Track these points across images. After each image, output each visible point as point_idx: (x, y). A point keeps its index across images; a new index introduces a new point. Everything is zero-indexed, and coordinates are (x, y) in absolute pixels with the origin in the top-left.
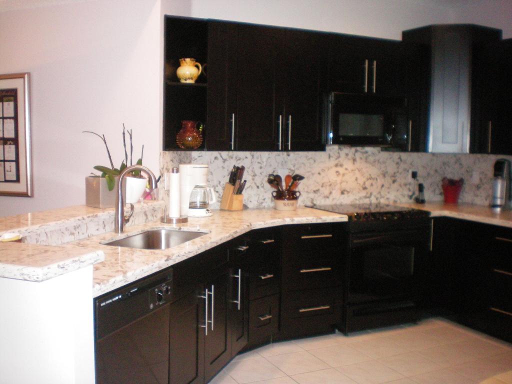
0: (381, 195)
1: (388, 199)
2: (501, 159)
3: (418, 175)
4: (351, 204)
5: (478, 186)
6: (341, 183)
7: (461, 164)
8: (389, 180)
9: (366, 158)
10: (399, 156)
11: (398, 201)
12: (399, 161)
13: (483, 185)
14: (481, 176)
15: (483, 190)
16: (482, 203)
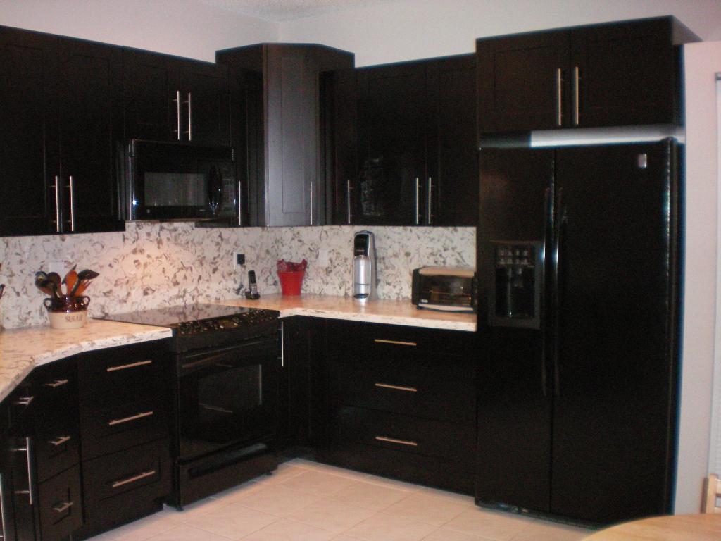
0: (198, 292)
1: (208, 296)
2: (362, 232)
3: (246, 259)
4: (157, 308)
5: (327, 270)
6: (142, 278)
7: (300, 241)
8: (208, 268)
9: (176, 240)
10: (218, 234)
11: (222, 299)
12: (219, 239)
13: (335, 267)
14: (331, 255)
15: (335, 275)
16: (335, 293)
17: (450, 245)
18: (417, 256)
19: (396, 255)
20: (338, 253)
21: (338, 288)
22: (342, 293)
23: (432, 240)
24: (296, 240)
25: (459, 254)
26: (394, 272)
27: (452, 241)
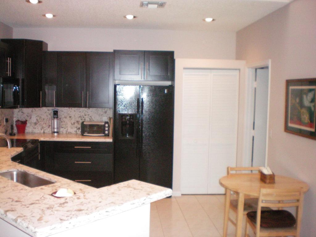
2: (55, 109)
5: (35, 123)
7: (22, 112)
11: (2, 136)
13: (39, 122)
14: (37, 118)
15: (39, 125)
16: (39, 132)
17: (87, 114)
18: (74, 118)
19: (66, 117)
20: (40, 117)
21: (40, 130)
22: (42, 131)
23: (80, 112)
24: (20, 112)
25: (91, 117)
26: (65, 123)
27: (88, 112)
